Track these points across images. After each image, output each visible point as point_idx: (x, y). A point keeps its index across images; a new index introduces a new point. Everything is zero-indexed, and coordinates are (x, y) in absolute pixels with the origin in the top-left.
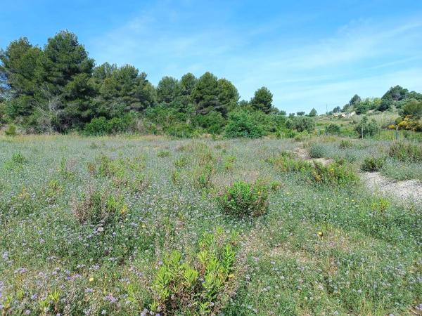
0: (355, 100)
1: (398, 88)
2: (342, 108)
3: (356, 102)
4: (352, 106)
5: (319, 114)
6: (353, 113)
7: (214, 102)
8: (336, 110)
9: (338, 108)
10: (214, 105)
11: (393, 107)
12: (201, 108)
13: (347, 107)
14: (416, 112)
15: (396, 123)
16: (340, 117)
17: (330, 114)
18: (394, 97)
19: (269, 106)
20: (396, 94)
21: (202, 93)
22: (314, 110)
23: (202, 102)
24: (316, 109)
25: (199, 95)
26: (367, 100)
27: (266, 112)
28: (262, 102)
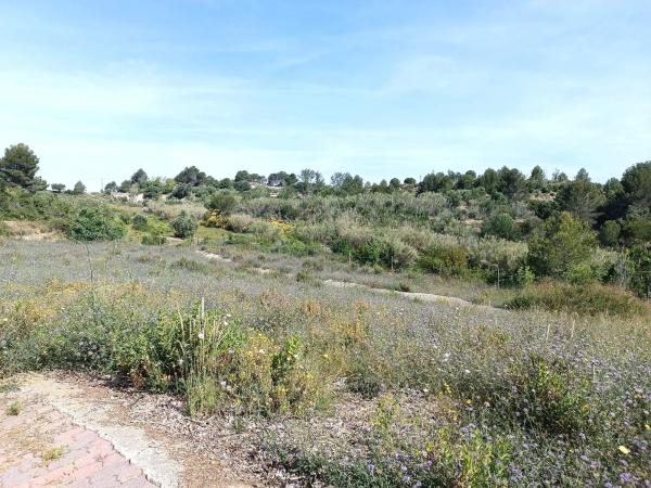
0: (139, 176)
1: (194, 169)
2: (119, 184)
3: (141, 180)
4: (136, 185)
5: (89, 190)
6: (140, 197)
8: (111, 187)
9: (113, 184)
11: (193, 195)
13: (127, 184)
14: (223, 206)
15: (205, 219)
16: (124, 200)
17: (106, 192)
18: (189, 180)
19: (32, 177)
20: (191, 180)
24: (84, 183)
26: (158, 179)
27: (25, 186)
28: (21, 167)
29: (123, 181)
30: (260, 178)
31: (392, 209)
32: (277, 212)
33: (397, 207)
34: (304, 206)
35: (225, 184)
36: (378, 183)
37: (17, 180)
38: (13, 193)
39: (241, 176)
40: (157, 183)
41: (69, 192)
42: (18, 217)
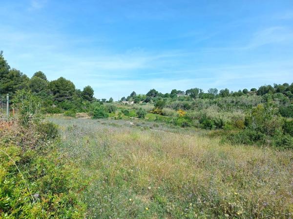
0: (133, 94)
1: (154, 90)
2: (126, 98)
3: (134, 96)
4: (132, 98)
5: (114, 101)
6: (133, 102)
7: (66, 94)
8: (123, 99)
9: (124, 98)
10: (66, 96)
11: (152, 101)
12: (57, 97)
13: (129, 98)
14: (161, 105)
15: (153, 110)
16: (126, 104)
17: (121, 101)
18: (152, 95)
19: (92, 97)
20: (153, 93)
21: (58, 89)
22: (111, 98)
23: (58, 94)
24: (113, 98)
25: (56, 90)
26: (140, 95)
27: (90, 100)
28: (88, 94)
29: (127, 96)
30: (182, 92)
31: (234, 104)
32: (182, 107)
33: (237, 103)
34: (194, 104)
35: (166, 95)
36: (237, 91)
37: (87, 98)
38: (84, 103)
39: (174, 92)
40: (139, 97)
41: (107, 102)
42: (84, 111)
